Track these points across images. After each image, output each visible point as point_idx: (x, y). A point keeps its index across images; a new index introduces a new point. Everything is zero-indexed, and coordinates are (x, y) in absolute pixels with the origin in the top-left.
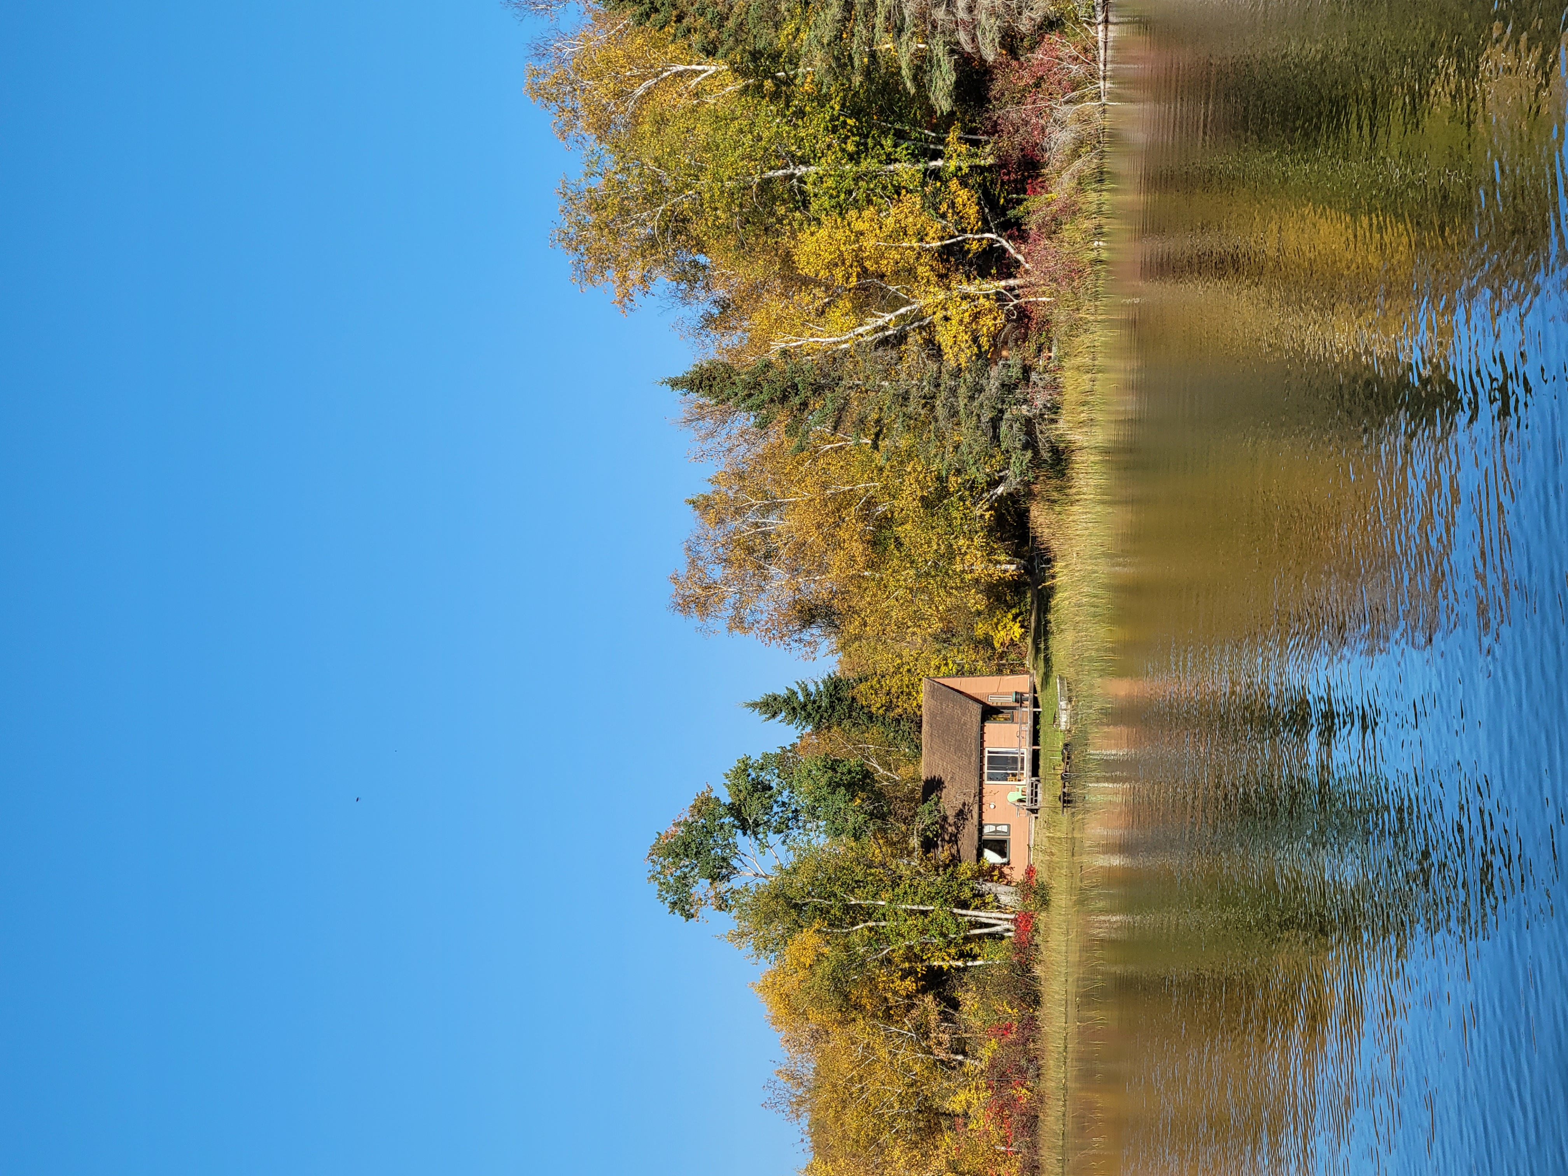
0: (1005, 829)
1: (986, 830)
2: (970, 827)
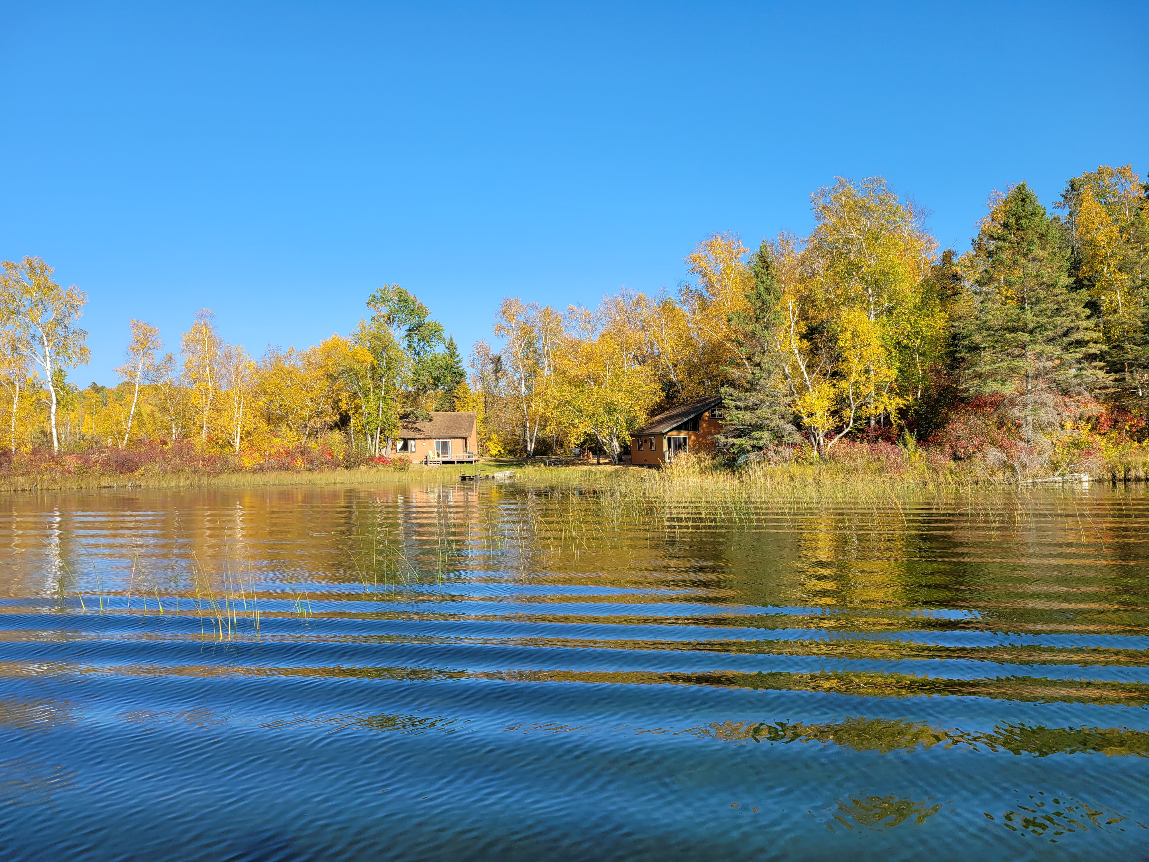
0: (413, 450)
1: (412, 442)
2: (413, 435)
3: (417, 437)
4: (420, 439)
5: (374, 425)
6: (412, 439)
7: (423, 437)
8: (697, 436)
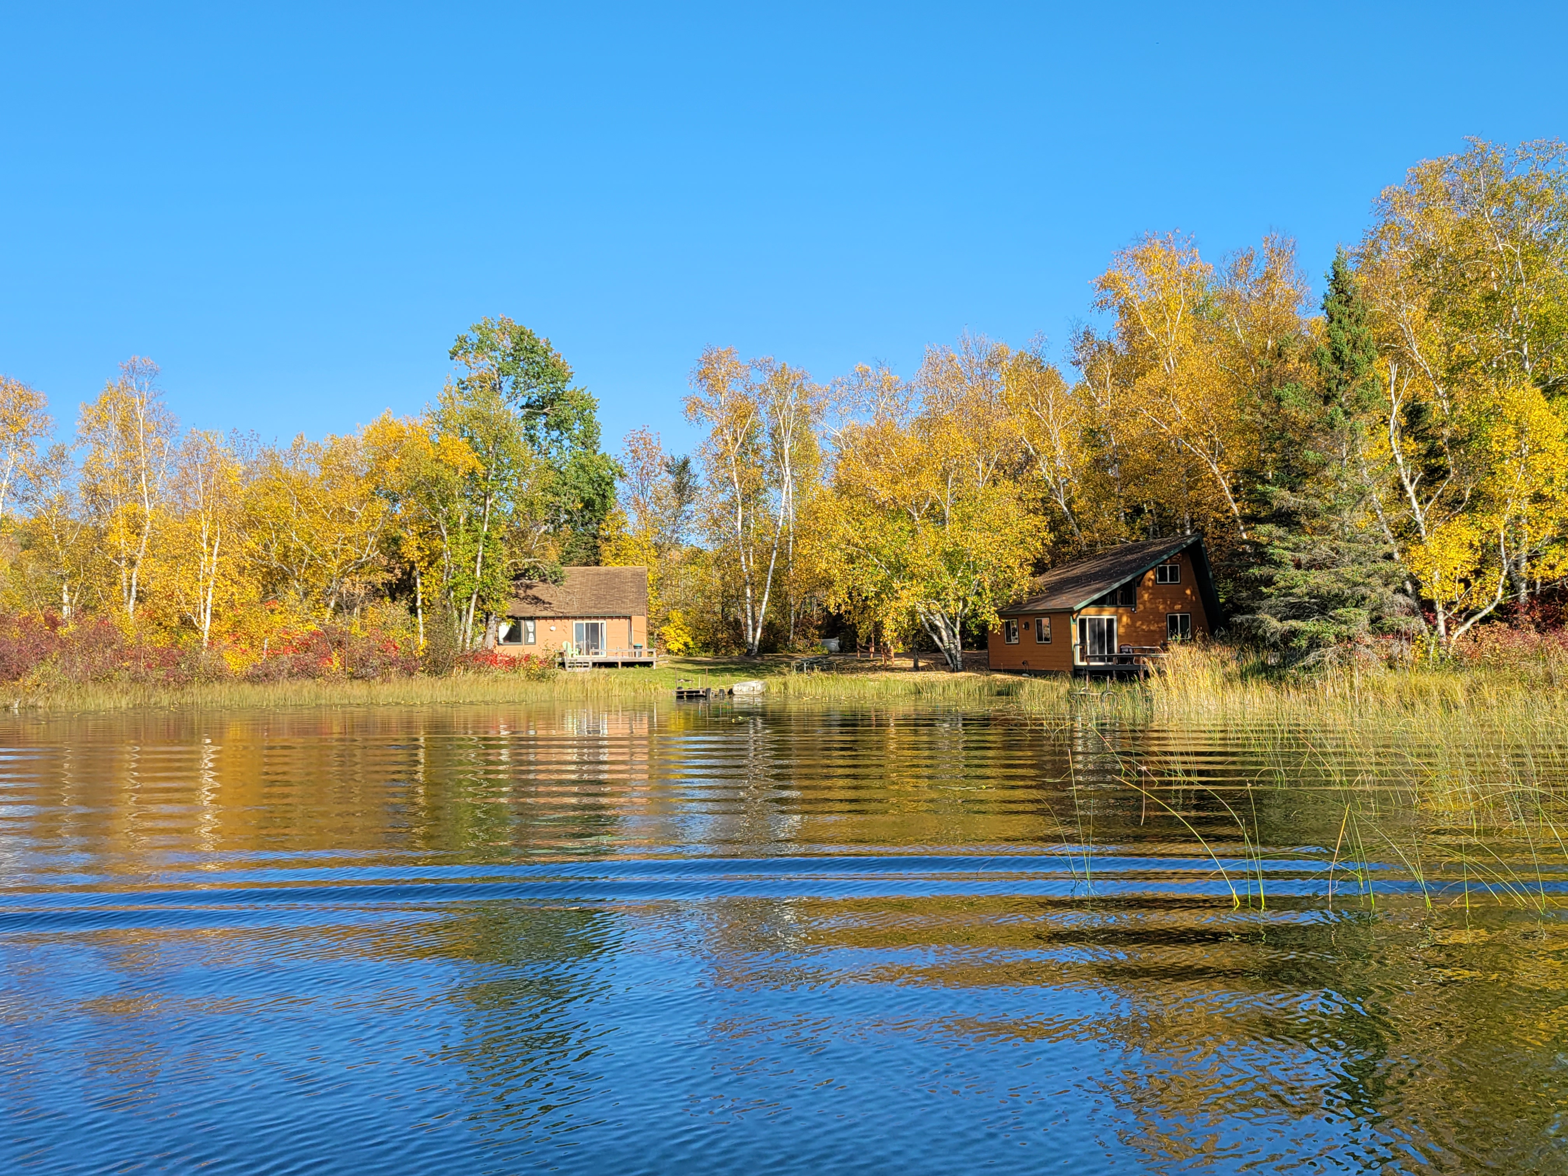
0: (531, 640)
1: (530, 624)
2: (531, 610)
3: (538, 614)
4: (545, 618)
5: (463, 591)
6: (531, 619)
7: (552, 614)
8: (1133, 617)
